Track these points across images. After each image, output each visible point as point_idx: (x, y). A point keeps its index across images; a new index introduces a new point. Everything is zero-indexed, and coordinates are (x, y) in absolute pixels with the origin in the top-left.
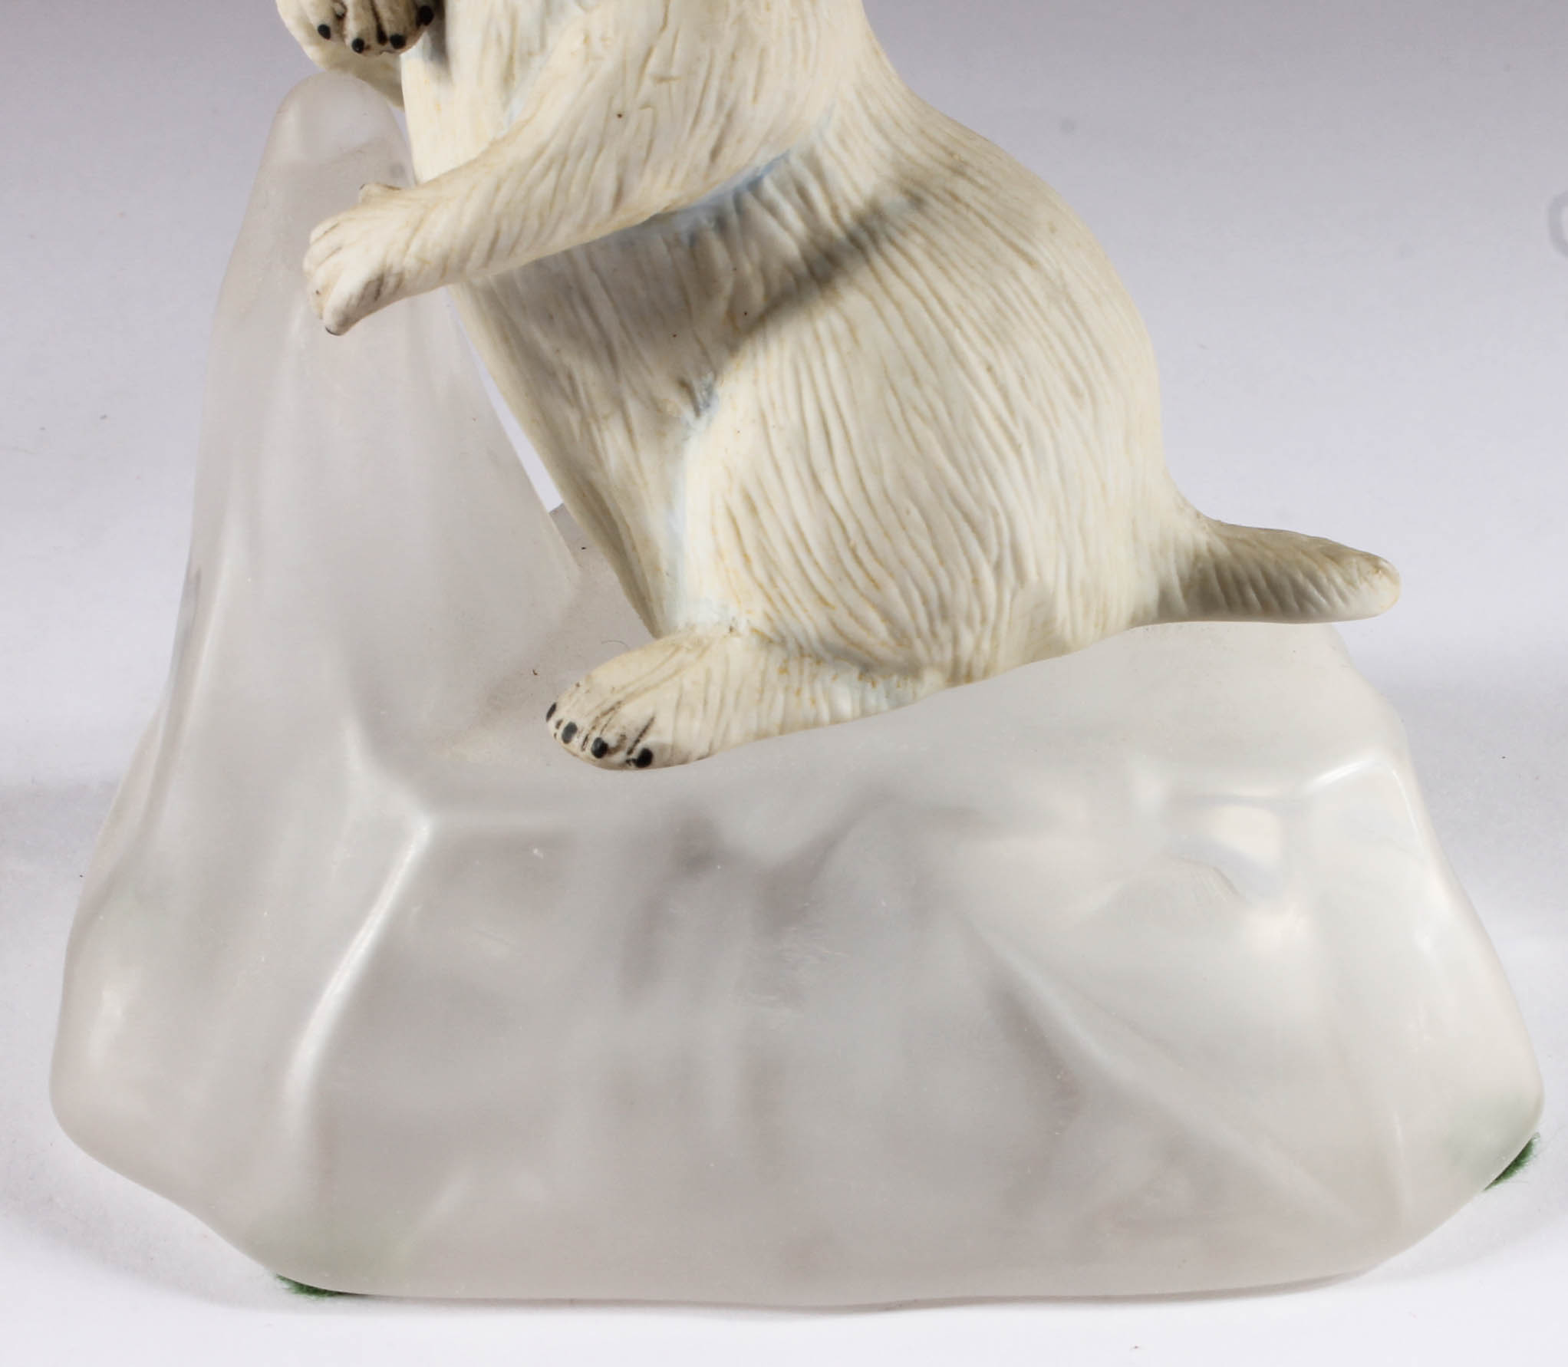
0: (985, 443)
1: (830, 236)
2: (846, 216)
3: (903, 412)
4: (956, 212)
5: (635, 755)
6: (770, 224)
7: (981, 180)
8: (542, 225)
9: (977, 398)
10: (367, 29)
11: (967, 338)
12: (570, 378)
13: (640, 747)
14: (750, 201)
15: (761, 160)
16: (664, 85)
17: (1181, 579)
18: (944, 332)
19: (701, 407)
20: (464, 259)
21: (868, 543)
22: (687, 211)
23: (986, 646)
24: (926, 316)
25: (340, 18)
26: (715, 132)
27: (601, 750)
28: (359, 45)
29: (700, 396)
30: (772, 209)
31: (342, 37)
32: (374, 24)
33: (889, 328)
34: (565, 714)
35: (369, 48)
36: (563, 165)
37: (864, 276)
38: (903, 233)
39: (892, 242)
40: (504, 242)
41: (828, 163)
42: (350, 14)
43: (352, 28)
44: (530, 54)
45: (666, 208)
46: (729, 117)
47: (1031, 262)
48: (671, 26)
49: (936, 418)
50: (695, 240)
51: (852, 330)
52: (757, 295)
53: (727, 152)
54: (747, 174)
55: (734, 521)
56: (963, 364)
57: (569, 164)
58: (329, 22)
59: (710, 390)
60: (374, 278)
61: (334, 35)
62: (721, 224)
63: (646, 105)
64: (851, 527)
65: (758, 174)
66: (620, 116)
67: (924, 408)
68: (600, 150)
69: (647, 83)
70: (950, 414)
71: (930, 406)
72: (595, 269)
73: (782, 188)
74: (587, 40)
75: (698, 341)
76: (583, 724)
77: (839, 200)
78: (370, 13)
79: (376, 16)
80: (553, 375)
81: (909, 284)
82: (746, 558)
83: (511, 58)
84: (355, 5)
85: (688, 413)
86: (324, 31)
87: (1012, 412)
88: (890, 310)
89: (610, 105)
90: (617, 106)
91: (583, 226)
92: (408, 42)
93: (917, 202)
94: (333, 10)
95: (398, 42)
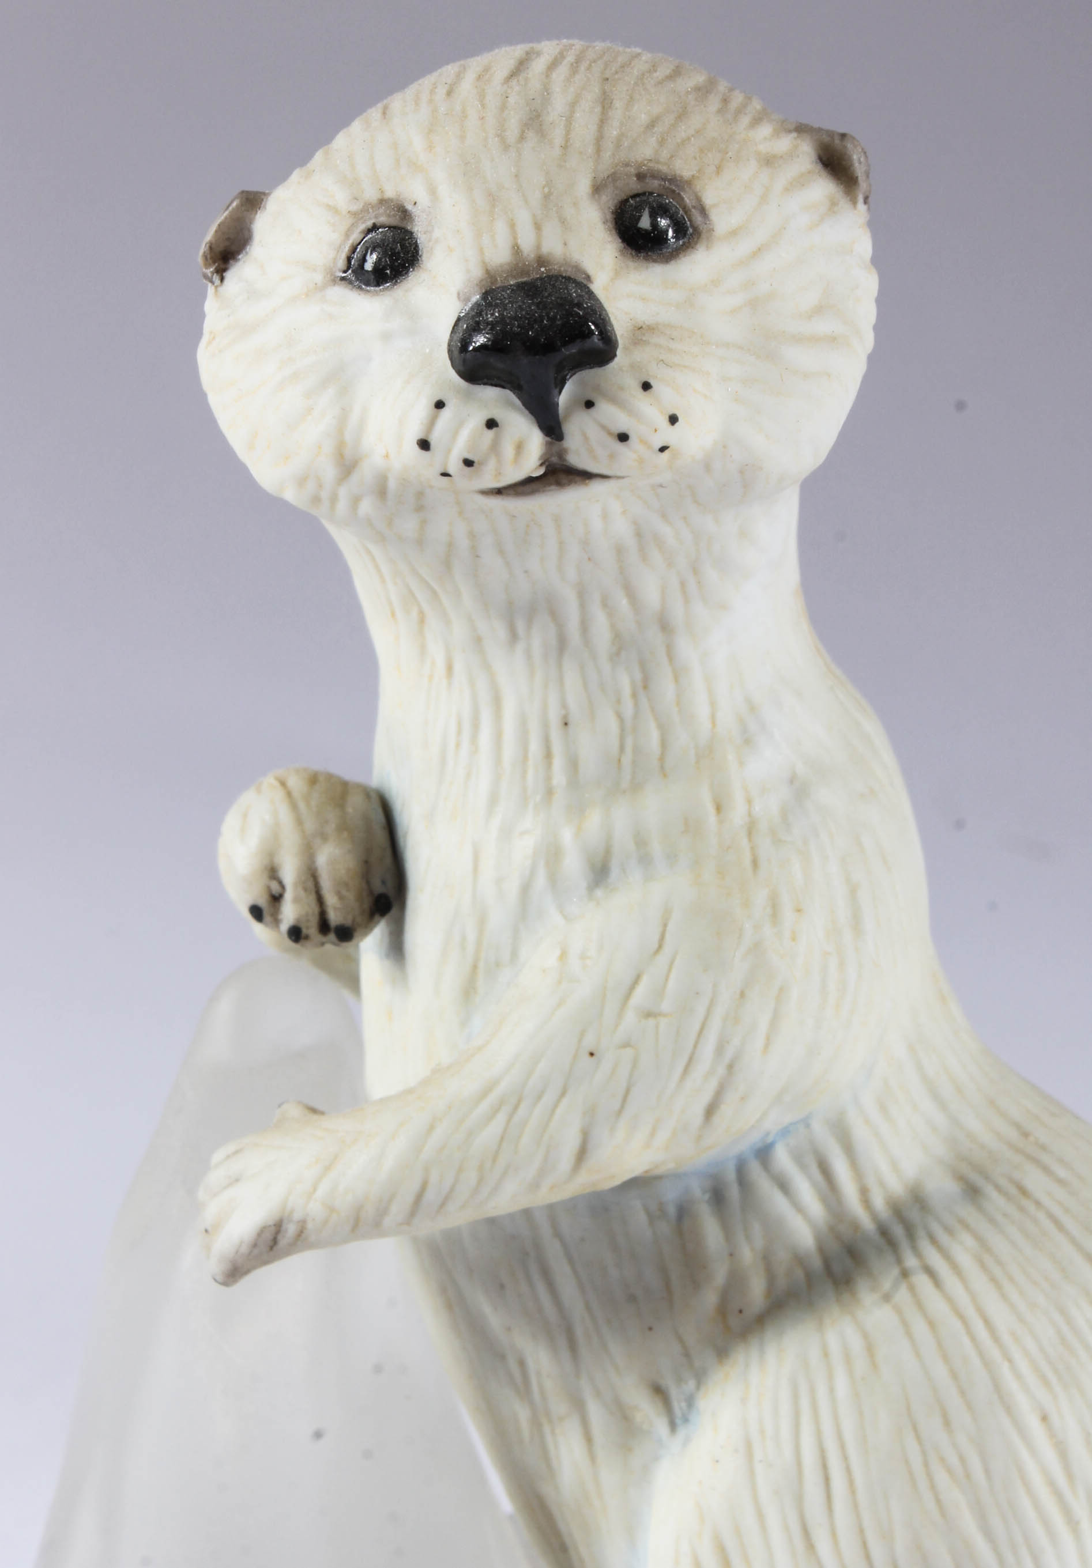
0: (1031, 1514)
1: (856, 1226)
2: (879, 1202)
3: (926, 1464)
4: (1022, 1209)
6: (779, 1203)
7: (1062, 1173)
8: (481, 1180)
9: (1025, 1454)
10: (307, 915)
11: (1018, 1376)
12: (522, 1363)
14: (755, 1169)
15: (773, 1122)
16: (651, 1022)
18: (987, 1364)
19: (678, 1421)
20: (382, 1211)
22: (676, 1176)
24: (966, 1340)
25: (276, 899)
26: (713, 1085)
28: (296, 934)
29: (678, 1406)
30: (784, 1186)
31: (276, 922)
32: (316, 910)
33: (918, 1354)
35: (307, 937)
36: (516, 1108)
37: (888, 1279)
38: (950, 1231)
39: (933, 1240)
40: (431, 1196)
41: (861, 1133)
42: (288, 896)
43: (290, 912)
44: (498, 964)
45: (646, 1172)
46: (730, 1067)
48: (667, 949)
49: (968, 1476)
50: (684, 1212)
51: (870, 1349)
52: (757, 1290)
53: (726, 1110)
54: (755, 1138)
56: (1009, 1409)
57: (522, 1111)
58: (263, 902)
59: (690, 1401)
60: (271, 1223)
61: (267, 918)
62: (718, 1197)
63: (626, 1045)
65: (770, 1139)
66: (592, 1054)
67: (954, 1460)
68: (563, 1094)
69: (630, 1017)
70: (987, 1471)
71: (962, 1459)
72: (557, 1234)
73: (798, 1159)
74: (563, 956)
75: (680, 1340)
77: (871, 1182)
78: (313, 897)
79: (320, 900)
80: (502, 1357)
81: (949, 1299)
83: (475, 967)
84: (295, 885)
85: (661, 1426)
86: (257, 912)
87: (1070, 1476)
88: (920, 1327)
89: (580, 1041)
90: (589, 1042)
91: (535, 1185)
92: (356, 934)
93: (972, 1192)
94: (269, 888)
95: (345, 934)
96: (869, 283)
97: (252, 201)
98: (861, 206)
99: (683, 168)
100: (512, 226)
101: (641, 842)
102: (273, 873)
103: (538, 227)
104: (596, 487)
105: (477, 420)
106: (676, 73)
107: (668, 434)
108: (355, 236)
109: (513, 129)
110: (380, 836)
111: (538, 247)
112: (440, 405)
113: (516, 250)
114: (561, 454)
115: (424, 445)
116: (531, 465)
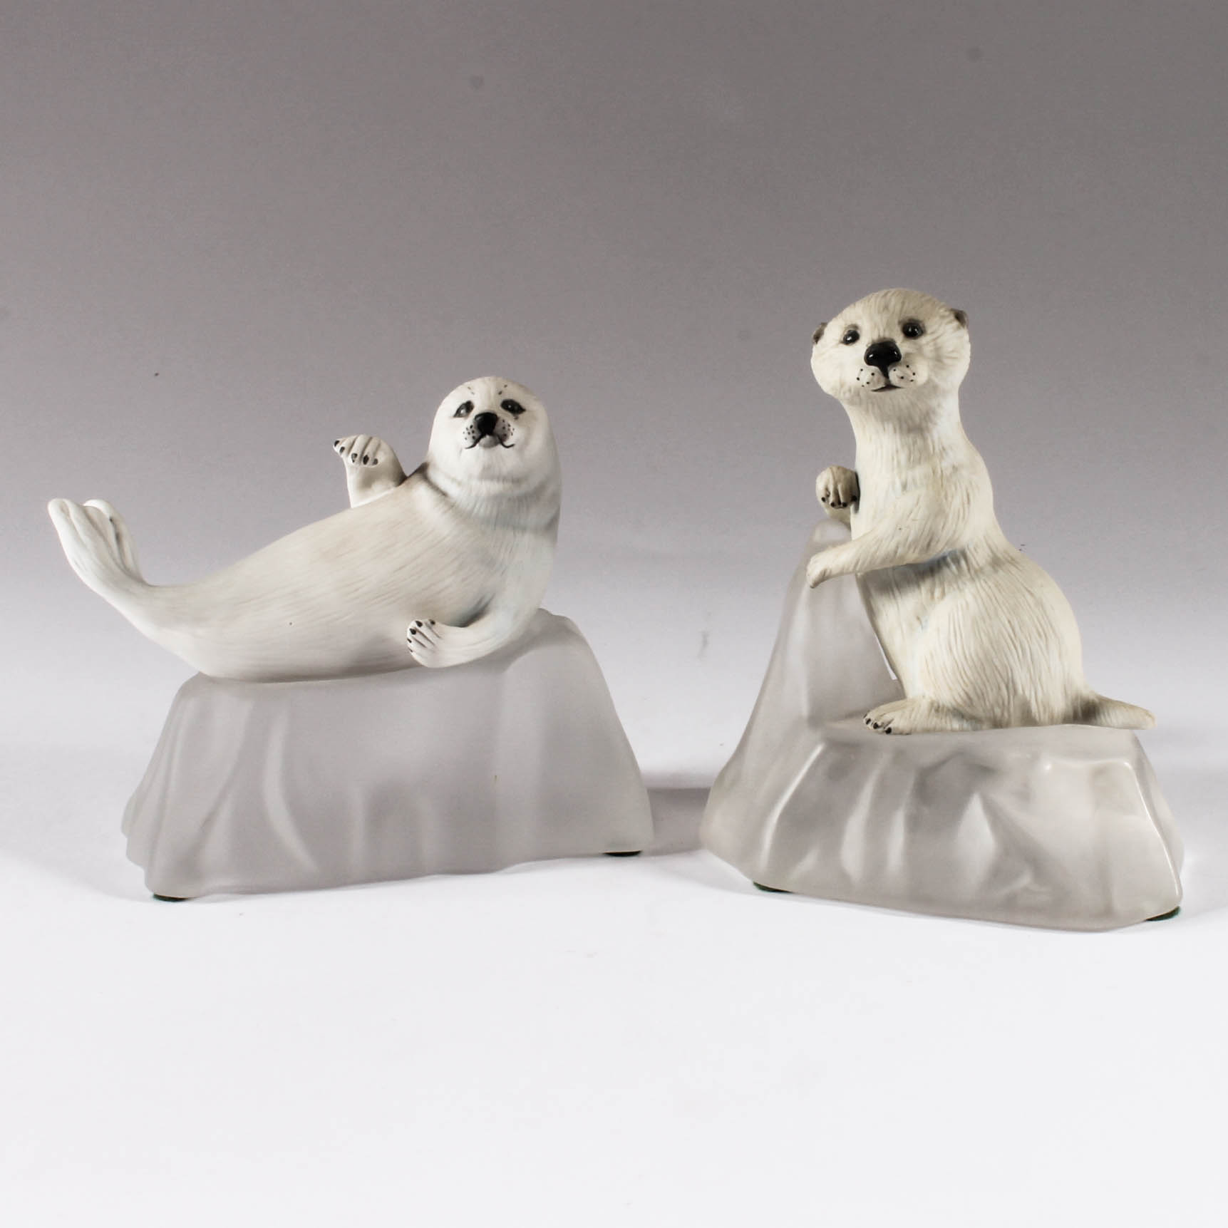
5: (886, 729)
6: (947, 570)
8: (872, 559)
9: (1003, 629)
10: (835, 500)
11: (1003, 611)
13: (888, 727)
14: (942, 562)
15: (947, 550)
16: (914, 522)
17: (1082, 708)
18: (995, 608)
19: (924, 627)
21: (964, 670)
23: (1006, 714)
25: (828, 496)
26: (929, 538)
27: (876, 726)
28: (833, 505)
29: (924, 624)
31: (828, 502)
32: (837, 499)
33: (978, 605)
34: (868, 717)
36: (882, 540)
38: (988, 578)
40: (860, 563)
41: (968, 554)
42: (831, 496)
43: (831, 500)
46: (933, 534)
47: (1032, 594)
48: (919, 504)
50: (924, 573)
51: (967, 604)
53: (933, 545)
54: (941, 554)
55: (926, 661)
56: (1000, 619)
58: (825, 497)
59: (926, 621)
60: (823, 572)
61: (826, 501)
62: (932, 569)
63: (908, 527)
64: (960, 666)
65: (945, 554)
66: (899, 529)
67: (985, 630)
68: (891, 538)
69: (909, 520)
70: (993, 633)
71: (987, 630)
73: (952, 560)
74: (895, 507)
76: (873, 719)
78: (837, 496)
79: (839, 497)
82: (929, 672)
84: (832, 493)
85: (919, 628)
86: (823, 499)
87: (1015, 636)
88: (979, 600)
89: (897, 526)
90: (899, 526)
92: (848, 505)
93: (996, 571)
94: (826, 494)
95: (845, 505)
96: (968, 346)
97: (824, 325)
98: (966, 327)
99: (921, 318)
100: (879, 330)
101: (914, 480)
102: (827, 489)
103: (884, 330)
104: (898, 390)
105: (870, 373)
106: (923, 296)
107: (913, 377)
108: (846, 333)
109: (882, 309)
110: (855, 481)
111: (885, 336)
112: (862, 370)
113: (879, 336)
114: (890, 381)
115: (858, 379)
116: (882, 385)
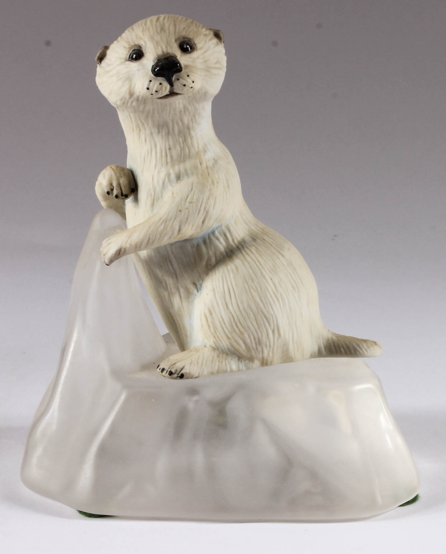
0: (270, 297)
1: (232, 246)
2: (236, 242)
3: (249, 288)
4: (264, 242)
5: (179, 375)
6: (217, 242)
7: (271, 237)
8: (160, 237)
9: (268, 286)
10: (119, 192)
11: (266, 271)
12: (166, 283)
13: (181, 373)
14: (212, 236)
15: (215, 225)
16: (191, 204)
17: (324, 346)
18: (259, 269)
19: (199, 290)
20: (141, 244)
21: (240, 322)
22: (197, 238)
23: (271, 354)
24: (255, 265)
25: (112, 190)
26: (204, 216)
27: (171, 373)
28: (117, 197)
29: (198, 287)
30: (218, 239)
31: (113, 194)
32: (120, 191)
33: (246, 268)
34: (161, 367)
35: (119, 197)
36: (166, 222)
37: (240, 256)
38: (250, 246)
39: (247, 248)
40: (151, 241)
41: (232, 228)
42: (115, 189)
43: (115, 192)
44: (159, 199)
45: (191, 236)
46: (207, 212)
47: (283, 256)
48: (193, 190)
49: (257, 290)
50: (198, 246)
51: (237, 268)
52: (213, 260)
53: (206, 222)
54: (211, 229)
55: (206, 317)
56: (264, 277)
57: (167, 223)
58: (110, 191)
59: (201, 285)
60: (119, 249)
61: (110, 194)
62: (205, 242)
63: (187, 209)
64: (235, 317)
65: (214, 230)
66: (180, 211)
67: (254, 287)
68: (175, 219)
69: (187, 203)
70: (261, 289)
71: (256, 287)
72: (173, 253)
73: (220, 233)
74: (173, 194)
75: (198, 272)
76: (166, 368)
77: (234, 238)
78: (119, 189)
79: (121, 189)
80: (161, 282)
81: (251, 258)
82: (209, 326)
83: (154, 200)
84: (116, 187)
85: (195, 291)
86: (108, 193)
87: (277, 290)
88: (246, 263)
89: (178, 209)
90: (180, 209)
91: (170, 238)
92: (129, 197)
93: (254, 240)
94: (111, 188)
95: (126, 196)
96: (225, 58)
97: (107, 48)
98: (223, 44)
99: (191, 36)
100: (162, 48)
101: (186, 171)
102: (111, 184)
103: (166, 47)
104: (179, 96)
105: (158, 83)
106: (186, 20)
107: (192, 85)
108: (131, 52)
109: (159, 30)
110: (131, 177)
111: (167, 51)
112: (151, 81)
113: (163, 52)
114: (173, 90)
115: (148, 89)
116: (167, 92)
